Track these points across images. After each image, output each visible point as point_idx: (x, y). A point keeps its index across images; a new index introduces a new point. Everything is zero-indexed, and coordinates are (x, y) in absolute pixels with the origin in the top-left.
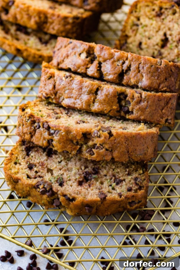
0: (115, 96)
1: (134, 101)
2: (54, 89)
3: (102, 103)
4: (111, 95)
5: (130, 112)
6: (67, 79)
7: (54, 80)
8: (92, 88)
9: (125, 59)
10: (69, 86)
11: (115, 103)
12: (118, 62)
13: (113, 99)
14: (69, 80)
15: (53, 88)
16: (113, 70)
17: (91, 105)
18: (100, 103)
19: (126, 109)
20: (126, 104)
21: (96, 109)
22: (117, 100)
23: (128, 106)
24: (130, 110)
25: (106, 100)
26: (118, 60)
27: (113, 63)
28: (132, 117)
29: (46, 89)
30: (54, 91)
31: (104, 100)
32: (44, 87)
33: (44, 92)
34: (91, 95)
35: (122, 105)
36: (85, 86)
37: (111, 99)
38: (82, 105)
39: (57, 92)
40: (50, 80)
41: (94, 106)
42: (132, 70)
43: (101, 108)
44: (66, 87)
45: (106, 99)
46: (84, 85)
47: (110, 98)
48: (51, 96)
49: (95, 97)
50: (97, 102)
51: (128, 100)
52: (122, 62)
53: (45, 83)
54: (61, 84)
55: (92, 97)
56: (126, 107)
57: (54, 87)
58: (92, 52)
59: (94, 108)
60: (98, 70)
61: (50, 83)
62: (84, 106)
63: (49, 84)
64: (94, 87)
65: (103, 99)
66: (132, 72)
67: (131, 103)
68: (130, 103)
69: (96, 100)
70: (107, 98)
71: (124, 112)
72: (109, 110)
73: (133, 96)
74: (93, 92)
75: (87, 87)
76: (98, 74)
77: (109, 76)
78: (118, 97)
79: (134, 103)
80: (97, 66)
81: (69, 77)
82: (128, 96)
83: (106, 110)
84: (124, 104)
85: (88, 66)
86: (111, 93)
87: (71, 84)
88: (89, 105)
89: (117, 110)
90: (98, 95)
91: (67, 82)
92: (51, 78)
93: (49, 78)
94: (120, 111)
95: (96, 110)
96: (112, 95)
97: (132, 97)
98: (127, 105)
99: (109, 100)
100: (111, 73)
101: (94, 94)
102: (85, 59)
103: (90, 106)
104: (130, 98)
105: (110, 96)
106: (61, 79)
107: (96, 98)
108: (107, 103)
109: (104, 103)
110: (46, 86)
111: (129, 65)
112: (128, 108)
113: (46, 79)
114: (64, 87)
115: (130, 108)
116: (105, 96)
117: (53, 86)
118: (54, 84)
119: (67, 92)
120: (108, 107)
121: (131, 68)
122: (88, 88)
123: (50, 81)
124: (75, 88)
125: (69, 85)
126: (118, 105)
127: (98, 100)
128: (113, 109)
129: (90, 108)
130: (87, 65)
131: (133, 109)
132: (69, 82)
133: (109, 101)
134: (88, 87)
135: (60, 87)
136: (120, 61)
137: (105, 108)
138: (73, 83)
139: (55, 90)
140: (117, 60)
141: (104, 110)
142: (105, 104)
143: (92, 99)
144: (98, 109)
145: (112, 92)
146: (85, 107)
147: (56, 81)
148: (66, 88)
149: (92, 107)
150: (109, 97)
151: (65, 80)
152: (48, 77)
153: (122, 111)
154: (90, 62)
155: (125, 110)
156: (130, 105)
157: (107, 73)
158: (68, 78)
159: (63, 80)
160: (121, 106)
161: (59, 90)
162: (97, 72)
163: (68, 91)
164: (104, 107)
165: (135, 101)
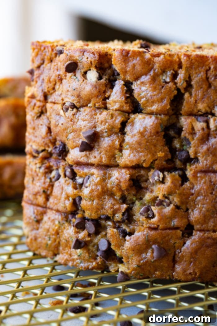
0: (157, 133)
1: (195, 138)
2: (49, 134)
3: (135, 149)
4: (151, 133)
5: (192, 159)
6: (67, 113)
7: (48, 118)
8: (113, 123)
9: (176, 67)
10: (73, 125)
11: (159, 147)
12: (164, 74)
13: (154, 139)
14: (71, 114)
15: (47, 134)
16: (158, 93)
17: (117, 156)
18: (132, 149)
19: (184, 154)
20: (182, 146)
21: (128, 163)
22: (164, 140)
23: (188, 149)
24: (192, 156)
25: (143, 142)
26: (164, 72)
27: (154, 79)
28: (196, 167)
29: (36, 137)
30: (50, 138)
31: (139, 143)
32: (34, 133)
33: (34, 142)
34: (114, 137)
35: (176, 148)
36: (100, 122)
37: (151, 140)
38: (101, 158)
39: (55, 140)
40: (41, 118)
41: (122, 156)
42: (195, 86)
43: (135, 159)
44: (68, 128)
45: (140, 140)
46: (98, 118)
47: (150, 138)
48: (47, 148)
49: (121, 140)
50: (127, 149)
51: (185, 137)
52: (172, 74)
53: (34, 126)
54: (58, 124)
55: (116, 140)
56: (183, 150)
57: (49, 130)
58: (106, 65)
59: (123, 160)
60: (127, 98)
61: (42, 125)
62: (103, 160)
63: (40, 126)
64: (115, 120)
65: (136, 141)
66: (196, 90)
67: (192, 143)
68: (189, 143)
69: (124, 145)
70: (143, 139)
71: (180, 160)
72: (152, 161)
73: (193, 129)
74: (117, 130)
75: (103, 123)
76: (129, 106)
77: (152, 106)
78: (163, 133)
79: (196, 142)
80: (125, 91)
81: (70, 109)
82: (184, 129)
83: (144, 161)
84: (178, 146)
85: (107, 94)
86: (149, 128)
87: (76, 120)
88: (113, 156)
89: (167, 159)
90: (126, 135)
91: (68, 118)
92: (42, 116)
93: (38, 115)
94: (174, 160)
95: (128, 165)
96: (153, 132)
97: (190, 130)
98: (185, 147)
99: (147, 142)
100: (156, 99)
101: (119, 134)
102: (96, 82)
103: (115, 158)
104: (187, 132)
105: (149, 134)
106: (58, 114)
107: (123, 140)
108: (145, 149)
109: (140, 148)
110: (36, 131)
111: (188, 76)
112: (188, 152)
113: (34, 117)
114: (65, 129)
115: (191, 151)
116: (140, 135)
117: (47, 129)
118: (47, 125)
119: (71, 136)
120: (147, 155)
121: (193, 83)
122: (105, 124)
123: (40, 121)
124: (82, 127)
125: (72, 123)
126: (166, 148)
127: (128, 143)
128: (158, 157)
129: (116, 161)
130: (105, 92)
131: (196, 153)
132: (72, 117)
133: (148, 144)
134: (106, 122)
135: (58, 129)
136: (167, 72)
137: (143, 158)
138: (78, 120)
139: (51, 135)
140: (160, 71)
141: (142, 161)
142: (141, 150)
143: (117, 143)
144: (130, 161)
145: (151, 126)
146: (105, 161)
147: (50, 119)
148: (68, 131)
149: (119, 159)
150: (146, 137)
151: (64, 114)
152: (37, 113)
153: (176, 159)
154: (108, 86)
155: (183, 157)
156: (190, 147)
157: (147, 101)
158: (69, 111)
159: (61, 116)
160: (173, 151)
161: (57, 134)
162: (126, 103)
163: (72, 134)
164: (141, 157)
165: (197, 138)
